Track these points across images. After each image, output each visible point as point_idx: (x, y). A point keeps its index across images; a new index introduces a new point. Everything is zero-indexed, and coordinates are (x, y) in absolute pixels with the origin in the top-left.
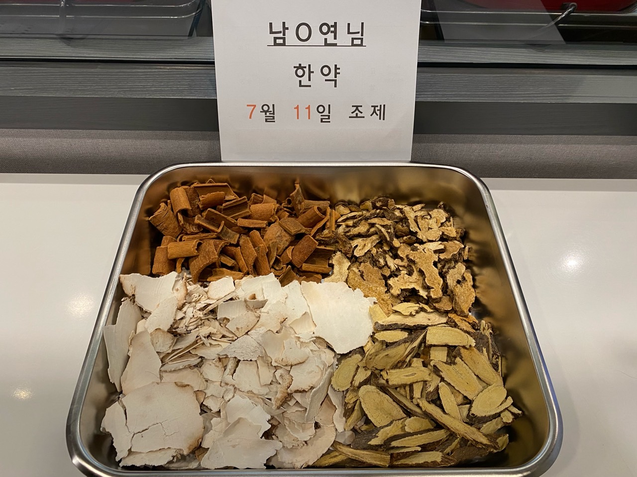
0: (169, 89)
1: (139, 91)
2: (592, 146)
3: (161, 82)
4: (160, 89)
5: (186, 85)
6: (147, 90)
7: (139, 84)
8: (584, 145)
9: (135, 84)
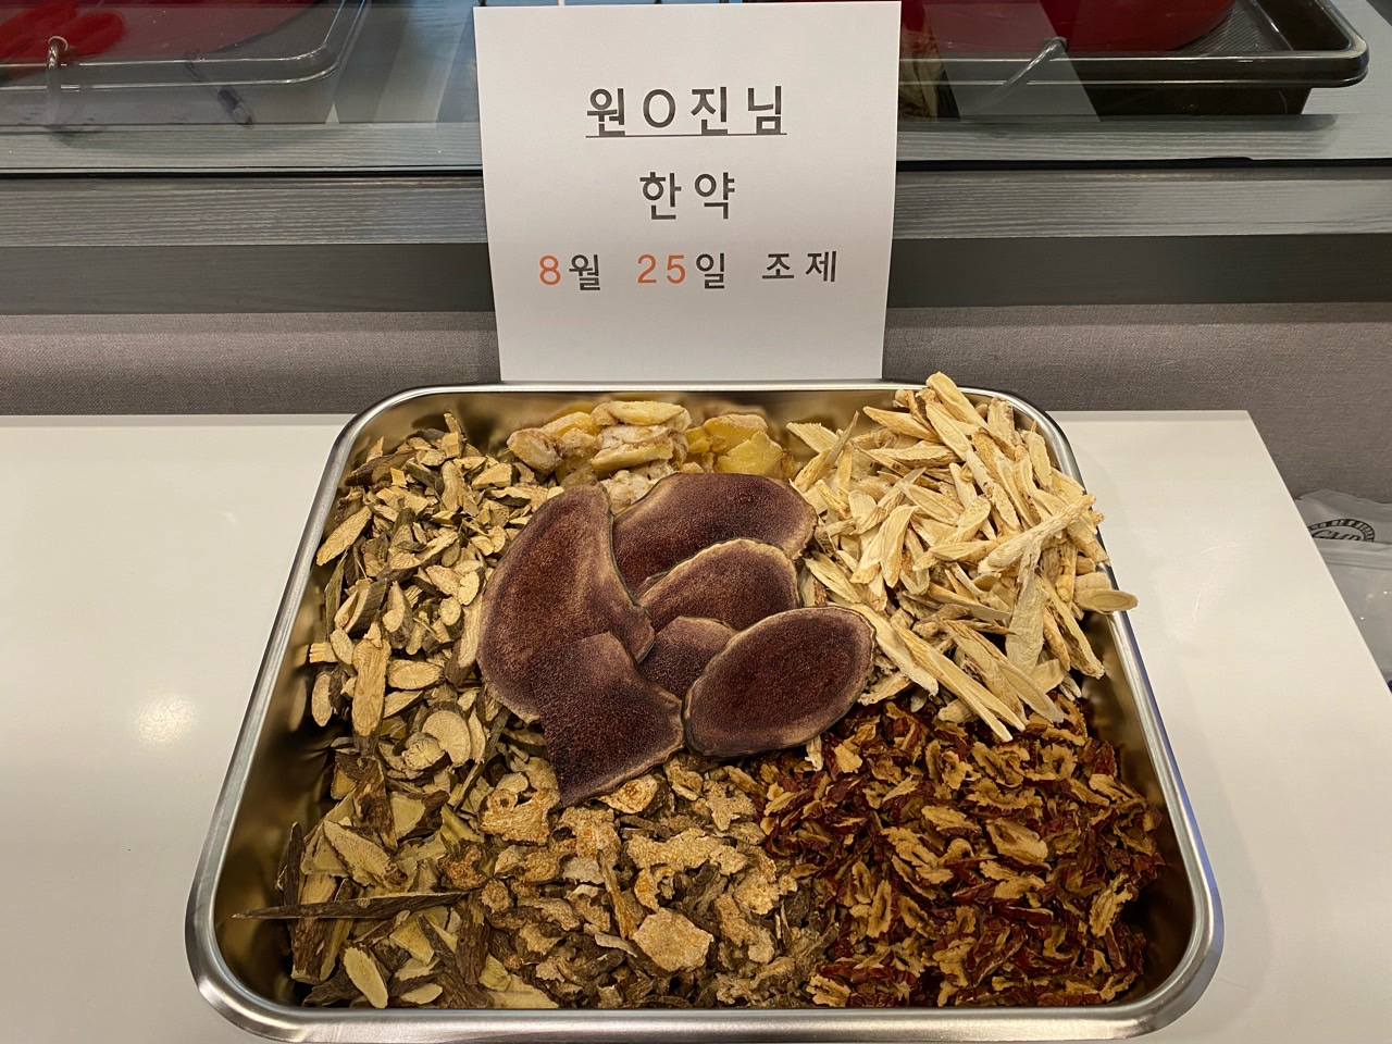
0: (234, 227)
1: (171, 232)
2: (1118, 328)
3: (219, 214)
4: (215, 227)
5: (269, 219)
6: (188, 230)
7: (174, 220)
8: (1103, 327)
9: (166, 219)
